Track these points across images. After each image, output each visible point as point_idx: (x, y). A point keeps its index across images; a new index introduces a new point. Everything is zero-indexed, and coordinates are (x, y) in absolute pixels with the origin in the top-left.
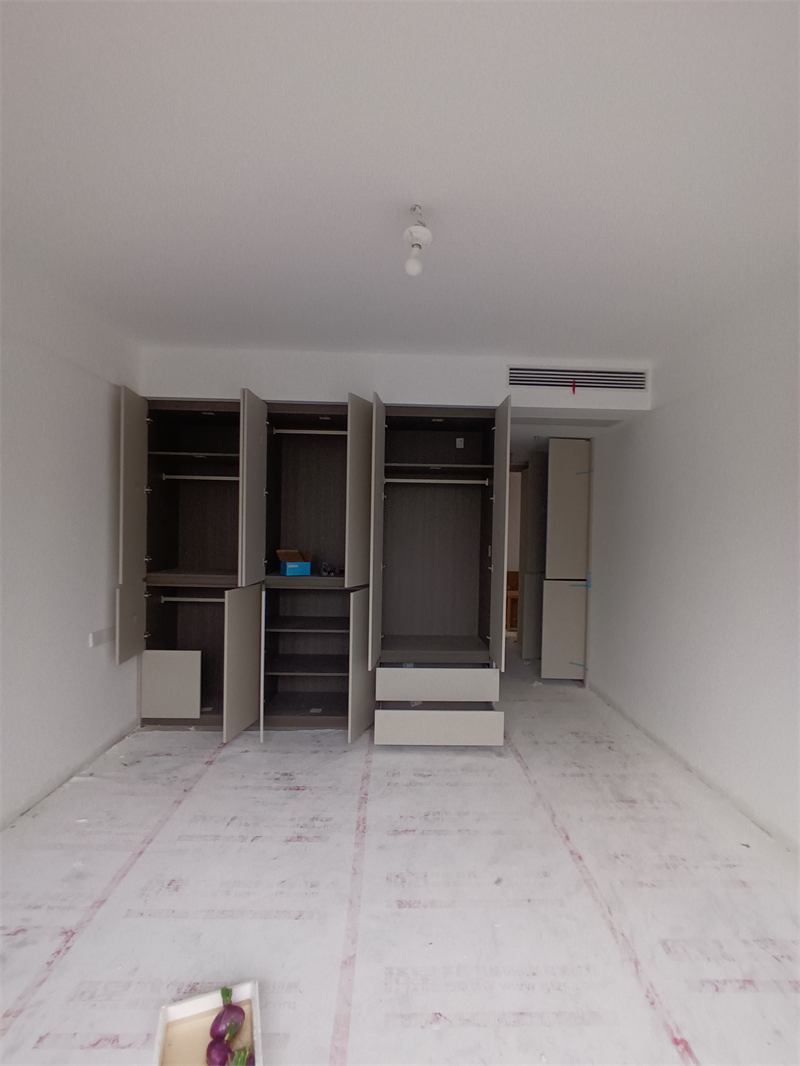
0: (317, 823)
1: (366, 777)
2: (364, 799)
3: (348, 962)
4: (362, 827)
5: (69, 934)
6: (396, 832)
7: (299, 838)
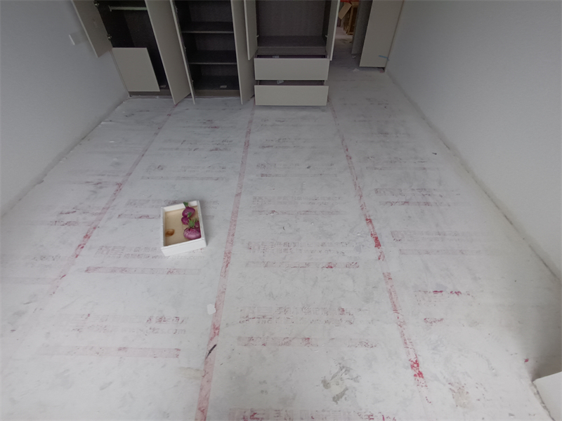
0: (225, 143)
1: (251, 122)
2: (249, 132)
3: (238, 195)
4: (247, 145)
5: (120, 185)
6: (264, 147)
7: (216, 149)
